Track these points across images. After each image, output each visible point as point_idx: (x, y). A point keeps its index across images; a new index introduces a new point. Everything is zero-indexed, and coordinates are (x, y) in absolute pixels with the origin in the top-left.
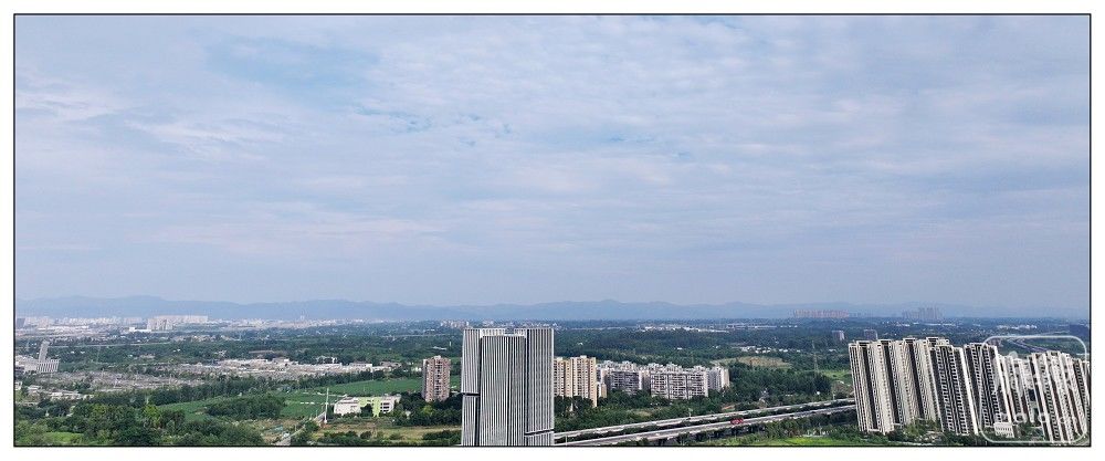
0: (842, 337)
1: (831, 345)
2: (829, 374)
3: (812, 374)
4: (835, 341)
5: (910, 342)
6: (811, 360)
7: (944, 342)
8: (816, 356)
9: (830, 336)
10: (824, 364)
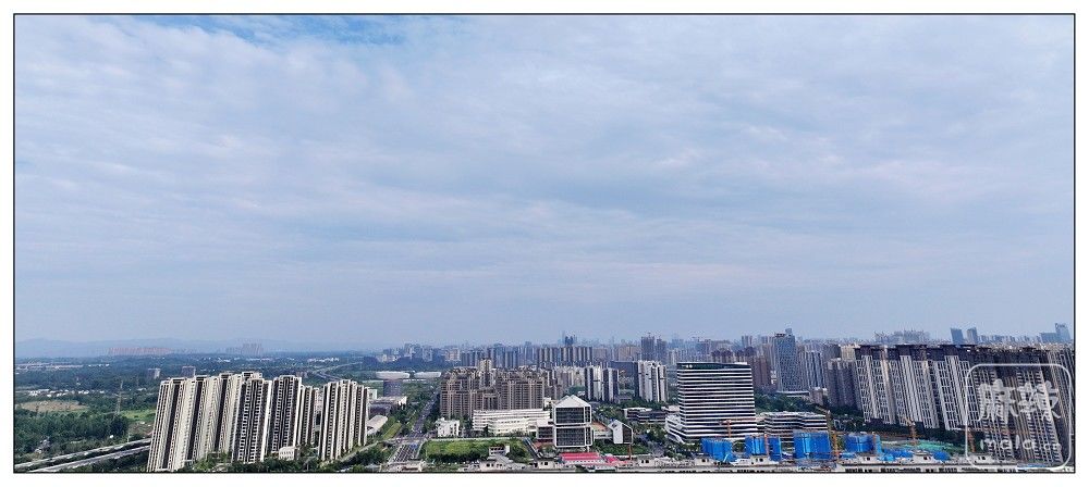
0: (157, 374)
1: (142, 383)
2: (130, 415)
3: (111, 416)
4: (147, 379)
5: (225, 377)
6: (115, 401)
7: (257, 376)
8: (120, 396)
9: (143, 374)
10: (127, 405)
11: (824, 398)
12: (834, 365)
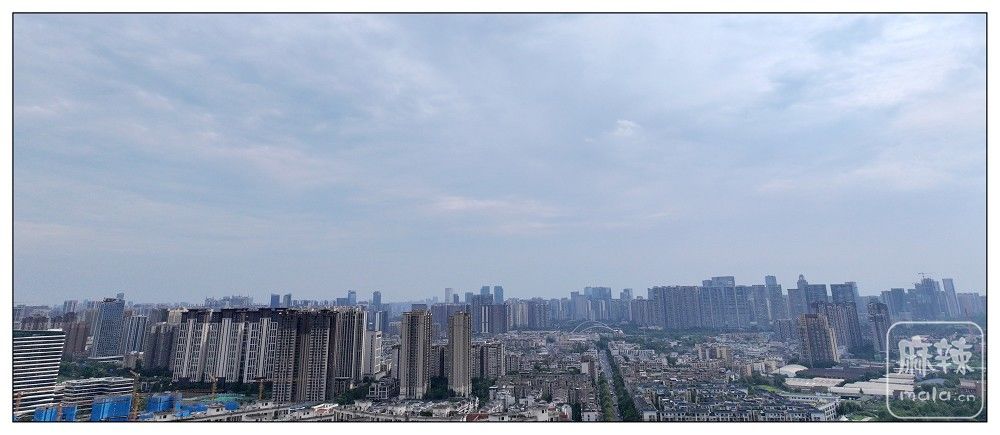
11: (138, 363)
12: (158, 328)
